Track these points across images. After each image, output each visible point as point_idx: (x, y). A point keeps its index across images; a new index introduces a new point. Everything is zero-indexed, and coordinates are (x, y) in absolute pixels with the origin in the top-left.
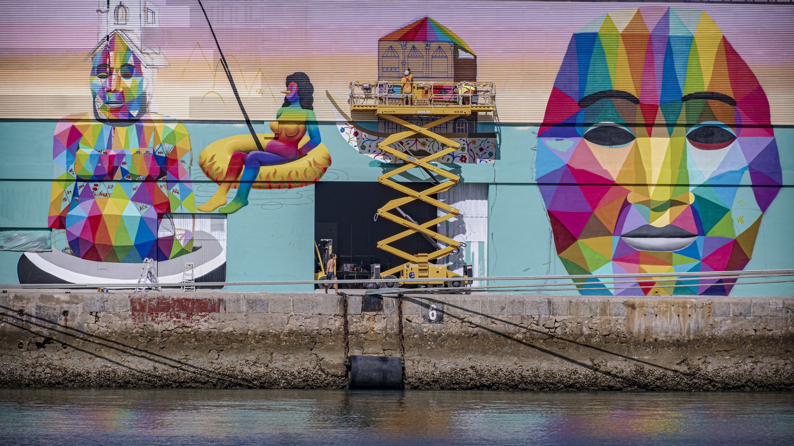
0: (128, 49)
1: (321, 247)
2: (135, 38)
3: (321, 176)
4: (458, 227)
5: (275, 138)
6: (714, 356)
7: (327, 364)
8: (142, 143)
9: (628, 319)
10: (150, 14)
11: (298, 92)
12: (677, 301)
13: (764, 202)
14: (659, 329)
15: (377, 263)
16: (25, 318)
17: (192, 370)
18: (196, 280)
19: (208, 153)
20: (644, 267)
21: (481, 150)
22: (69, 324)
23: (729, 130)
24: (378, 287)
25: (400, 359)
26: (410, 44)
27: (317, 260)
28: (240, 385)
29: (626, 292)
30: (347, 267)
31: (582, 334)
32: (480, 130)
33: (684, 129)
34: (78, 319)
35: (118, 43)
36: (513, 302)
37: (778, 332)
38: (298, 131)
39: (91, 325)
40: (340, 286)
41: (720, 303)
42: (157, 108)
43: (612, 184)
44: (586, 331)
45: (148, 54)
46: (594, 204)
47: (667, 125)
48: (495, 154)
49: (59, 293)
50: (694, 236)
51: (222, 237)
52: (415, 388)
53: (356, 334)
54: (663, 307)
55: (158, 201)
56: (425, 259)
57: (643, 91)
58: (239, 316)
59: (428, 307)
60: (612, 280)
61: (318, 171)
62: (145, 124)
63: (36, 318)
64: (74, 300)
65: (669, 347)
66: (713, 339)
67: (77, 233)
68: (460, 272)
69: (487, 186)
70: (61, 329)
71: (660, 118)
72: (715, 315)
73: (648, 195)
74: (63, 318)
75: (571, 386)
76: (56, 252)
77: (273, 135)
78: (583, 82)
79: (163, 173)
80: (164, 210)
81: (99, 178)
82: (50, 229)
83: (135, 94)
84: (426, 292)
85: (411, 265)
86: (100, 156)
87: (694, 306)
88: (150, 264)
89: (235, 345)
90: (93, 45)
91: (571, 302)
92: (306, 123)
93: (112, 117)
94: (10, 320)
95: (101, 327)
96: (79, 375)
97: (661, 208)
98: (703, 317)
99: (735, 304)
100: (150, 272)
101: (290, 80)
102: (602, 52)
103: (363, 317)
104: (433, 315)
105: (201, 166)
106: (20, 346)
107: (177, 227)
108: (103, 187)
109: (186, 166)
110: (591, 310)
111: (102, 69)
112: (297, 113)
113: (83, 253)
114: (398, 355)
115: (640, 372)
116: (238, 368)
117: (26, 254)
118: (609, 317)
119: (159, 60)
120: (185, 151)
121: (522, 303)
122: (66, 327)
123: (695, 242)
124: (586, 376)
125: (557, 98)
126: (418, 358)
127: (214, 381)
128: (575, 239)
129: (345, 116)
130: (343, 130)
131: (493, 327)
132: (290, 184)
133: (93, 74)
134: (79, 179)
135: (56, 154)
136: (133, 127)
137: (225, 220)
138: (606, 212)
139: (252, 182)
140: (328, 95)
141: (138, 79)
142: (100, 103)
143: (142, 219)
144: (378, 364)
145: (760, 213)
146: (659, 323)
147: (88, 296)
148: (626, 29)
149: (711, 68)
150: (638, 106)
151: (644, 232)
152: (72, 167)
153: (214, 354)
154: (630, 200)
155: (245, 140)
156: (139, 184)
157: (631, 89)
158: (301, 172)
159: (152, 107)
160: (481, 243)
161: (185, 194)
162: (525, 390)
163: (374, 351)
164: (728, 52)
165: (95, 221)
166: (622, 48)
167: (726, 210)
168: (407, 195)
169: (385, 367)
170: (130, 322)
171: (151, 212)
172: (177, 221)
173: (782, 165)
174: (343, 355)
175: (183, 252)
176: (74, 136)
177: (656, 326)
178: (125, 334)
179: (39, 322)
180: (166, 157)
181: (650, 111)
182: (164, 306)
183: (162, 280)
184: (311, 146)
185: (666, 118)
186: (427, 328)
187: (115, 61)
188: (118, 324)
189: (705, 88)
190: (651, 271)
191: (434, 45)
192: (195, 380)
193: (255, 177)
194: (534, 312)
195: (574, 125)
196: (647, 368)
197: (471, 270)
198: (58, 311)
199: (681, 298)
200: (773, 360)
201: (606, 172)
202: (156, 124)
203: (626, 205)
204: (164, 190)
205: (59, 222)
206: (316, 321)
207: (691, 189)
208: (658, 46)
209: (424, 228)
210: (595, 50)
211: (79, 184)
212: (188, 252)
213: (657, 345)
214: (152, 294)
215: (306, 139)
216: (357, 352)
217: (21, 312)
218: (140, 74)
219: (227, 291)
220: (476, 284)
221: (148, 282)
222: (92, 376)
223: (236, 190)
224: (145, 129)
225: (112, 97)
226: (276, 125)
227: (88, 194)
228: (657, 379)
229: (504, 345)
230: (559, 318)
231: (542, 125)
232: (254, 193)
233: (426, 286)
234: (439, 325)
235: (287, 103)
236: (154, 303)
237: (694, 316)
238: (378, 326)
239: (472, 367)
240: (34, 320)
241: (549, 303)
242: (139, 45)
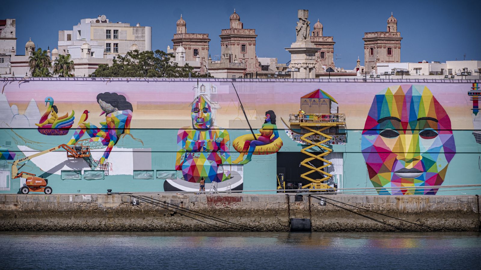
0: (206, 102)
1: (279, 177)
2: (208, 98)
3: (279, 150)
4: (332, 169)
5: (262, 135)
6: (430, 218)
7: (282, 221)
8: (211, 137)
9: (397, 204)
10: (214, 89)
11: (270, 118)
12: (415, 197)
13: (449, 159)
14: (409, 208)
15: (301, 183)
16: (166, 204)
17: (231, 224)
18: (232, 190)
19: (236, 141)
20: (403, 184)
21: (340, 139)
22: (183, 206)
23: (435, 131)
24: (301, 192)
25: (309, 220)
26: (313, 99)
27: (278, 182)
28: (249, 230)
29: (396, 194)
30: (289, 184)
31: (379, 210)
32: (340, 132)
33: (418, 131)
34: (187, 205)
35: (202, 100)
36: (353, 198)
37: (455, 209)
38: (270, 132)
39: (192, 207)
40: (286, 192)
41: (432, 198)
42: (217, 124)
43: (391, 152)
44: (381, 209)
45: (213, 104)
46: (384, 160)
47: (411, 130)
48: (345, 141)
49: (179, 195)
50: (422, 172)
51: (241, 173)
52: (315, 231)
53: (293, 210)
54: (410, 199)
55: (217, 160)
56: (319, 181)
57: (402, 117)
58: (248, 203)
59: (320, 200)
60: (391, 189)
61: (278, 148)
62: (212, 130)
63: (171, 204)
64: (185, 197)
65: (413, 215)
66: (430, 211)
67: (187, 172)
68: (332, 186)
69: (343, 153)
70: (180, 209)
71: (409, 127)
72: (430, 202)
73: (404, 156)
74: (181, 204)
75: (376, 230)
76: (179, 179)
77: (261, 134)
78: (379, 113)
79: (219, 149)
80: (220, 163)
81: (195, 151)
82: (176, 170)
83: (209, 119)
84: (319, 194)
85: (314, 184)
86: (195, 142)
87: (422, 199)
88: (214, 183)
89: (247, 214)
90: (192, 101)
91: (375, 198)
92: (273, 129)
93: (200, 128)
94: (161, 205)
95: (195, 208)
96: (187, 226)
97: (409, 161)
98: (426, 203)
99: (438, 198)
100: (214, 187)
101: (267, 113)
102: (386, 102)
103: (295, 204)
104: (322, 203)
105: (234, 146)
106: (165, 215)
107: (224, 169)
108: (196, 154)
109: (228, 146)
110: (383, 200)
111: (196, 110)
112: (270, 126)
113: (189, 179)
114: (309, 218)
115: (402, 224)
116: (248, 223)
117: (167, 180)
118: (390, 203)
119: (217, 106)
120: (227, 141)
121: (356, 198)
122: (182, 208)
123: (422, 174)
124: (381, 226)
125: (369, 120)
126: (316, 219)
127: (239, 228)
128: (376, 174)
129: (288, 127)
130: (287, 132)
131: (345, 207)
132: (267, 153)
133: (192, 111)
134: (187, 151)
135: (178, 142)
136: (208, 132)
137: (243, 167)
138: (388, 163)
139: (253, 152)
140: (282, 119)
141: (209, 113)
142: (195, 122)
143: (211, 167)
144: (301, 221)
145: (448, 163)
146: (409, 205)
147: (191, 196)
148: (396, 93)
149: (428, 108)
150: (400, 123)
151: (403, 171)
152: (184, 147)
153: (238, 218)
154: (397, 159)
155: (250, 136)
156: (210, 153)
157: (398, 116)
158: (271, 148)
159: (215, 124)
160: (340, 175)
161: (227, 157)
162: (358, 231)
163: (300, 216)
164: (435, 102)
165: (193, 167)
166: (394, 101)
167: (434, 162)
168: (312, 157)
169: (304, 222)
170: (207, 206)
171: (214, 164)
172: (224, 167)
173: (456, 145)
174: (288, 218)
175: (227, 179)
176: (185, 135)
177: (408, 207)
178: (205, 210)
179: (172, 206)
180: (220, 143)
181: (405, 124)
182: (219, 199)
183: (219, 190)
184: (275, 138)
185: (411, 127)
186: (320, 208)
187: (201, 107)
188: (202, 206)
189: (426, 115)
190: (406, 186)
191: (322, 100)
192: (232, 228)
193: (254, 150)
194: (361, 202)
195: (376, 130)
196: (404, 223)
197: (337, 185)
198: (179, 202)
199: (417, 196)
200: (453, 219)
201: (388, 148)
202: (216, 130)
203: (396, 160)
204: (220, 155)
205: (179, 168)
206: (277, 205)
207: (421, 154)
208: (408, 99)
209: (318, 169)
210: (384, 102)
211: (187, 153)
212: (229, 179)
213: (408, 214)
214: (215, 195)
215: (273, 136)
216: (293, 217)
217: (165, 202)
218: (210, 111)
219: (244, 194)
220: (338, 191)
221: (214, 190)
222: (192, 226)
223: (247, 155)
224: (212, 132)
225: (200, 120)
226: (262, 130)
227: (191, 157)
228: (408, 227)
229: (349, 214)
230: (370, 204)
231: (364, 130)
232: (253, 156)
233: (319, 192)
234: (324, 207)
235: (266, 122)
236: (216, 198)
237: (422, 203)
238: (301, 207)
239: (337, 223)
240: (170, 205)
241: (367, 198)
242: (210, 100)
